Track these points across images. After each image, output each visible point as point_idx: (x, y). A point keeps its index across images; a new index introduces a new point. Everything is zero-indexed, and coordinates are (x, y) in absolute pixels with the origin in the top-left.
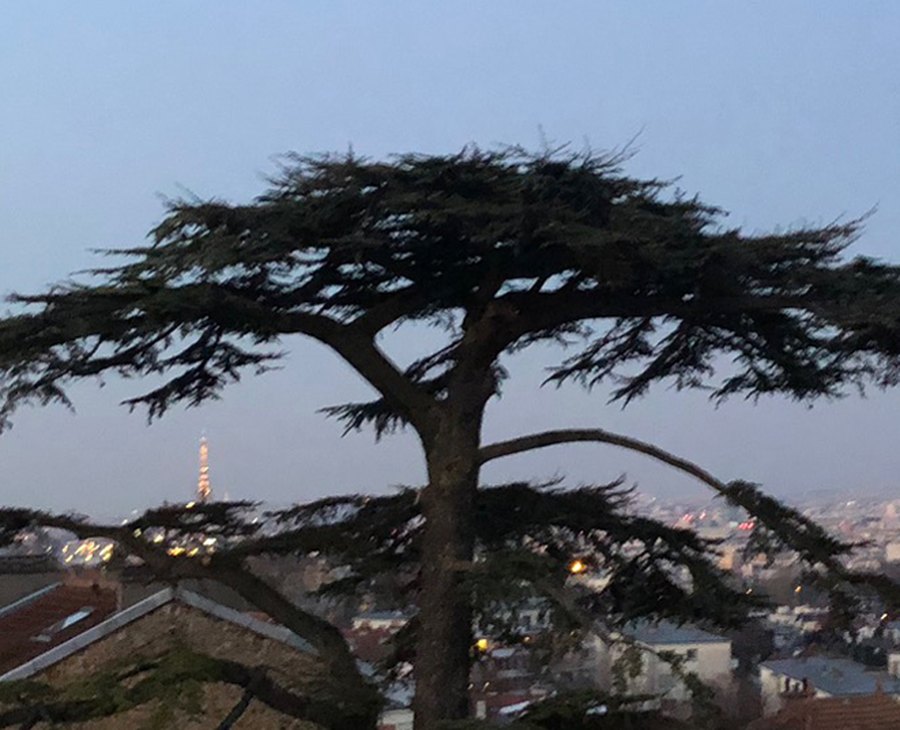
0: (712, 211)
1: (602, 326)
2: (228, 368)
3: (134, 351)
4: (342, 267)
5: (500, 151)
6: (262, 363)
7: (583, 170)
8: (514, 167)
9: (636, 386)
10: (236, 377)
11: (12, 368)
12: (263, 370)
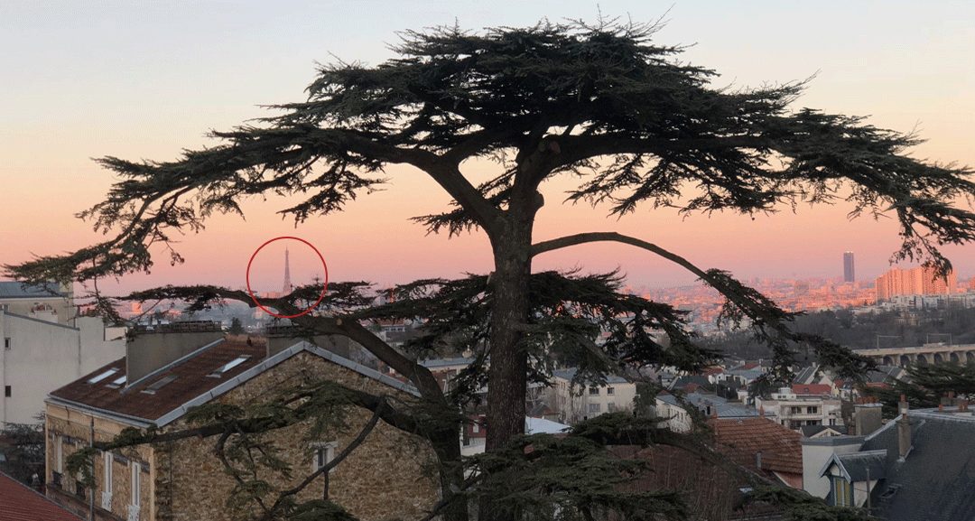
0: (708, 72)
1: (605, 161)
2: (348, 189)
3: (288, 176)
4: (434, 117)
5: (565, 23)
6: (372, 186)
7: (624, 40)
8: (573, 38)
9: (628, 204)
10: (353, 196)
11: (209, 185)
12: (372, 190)
